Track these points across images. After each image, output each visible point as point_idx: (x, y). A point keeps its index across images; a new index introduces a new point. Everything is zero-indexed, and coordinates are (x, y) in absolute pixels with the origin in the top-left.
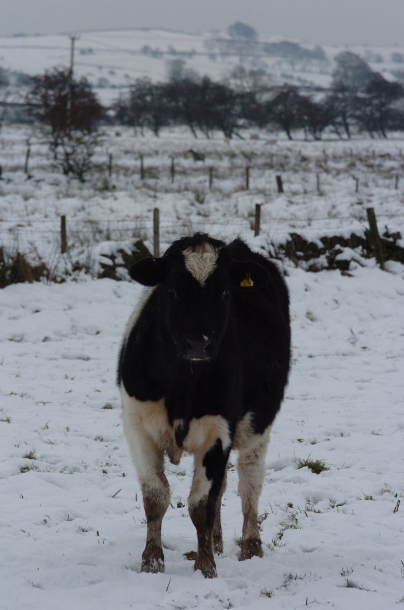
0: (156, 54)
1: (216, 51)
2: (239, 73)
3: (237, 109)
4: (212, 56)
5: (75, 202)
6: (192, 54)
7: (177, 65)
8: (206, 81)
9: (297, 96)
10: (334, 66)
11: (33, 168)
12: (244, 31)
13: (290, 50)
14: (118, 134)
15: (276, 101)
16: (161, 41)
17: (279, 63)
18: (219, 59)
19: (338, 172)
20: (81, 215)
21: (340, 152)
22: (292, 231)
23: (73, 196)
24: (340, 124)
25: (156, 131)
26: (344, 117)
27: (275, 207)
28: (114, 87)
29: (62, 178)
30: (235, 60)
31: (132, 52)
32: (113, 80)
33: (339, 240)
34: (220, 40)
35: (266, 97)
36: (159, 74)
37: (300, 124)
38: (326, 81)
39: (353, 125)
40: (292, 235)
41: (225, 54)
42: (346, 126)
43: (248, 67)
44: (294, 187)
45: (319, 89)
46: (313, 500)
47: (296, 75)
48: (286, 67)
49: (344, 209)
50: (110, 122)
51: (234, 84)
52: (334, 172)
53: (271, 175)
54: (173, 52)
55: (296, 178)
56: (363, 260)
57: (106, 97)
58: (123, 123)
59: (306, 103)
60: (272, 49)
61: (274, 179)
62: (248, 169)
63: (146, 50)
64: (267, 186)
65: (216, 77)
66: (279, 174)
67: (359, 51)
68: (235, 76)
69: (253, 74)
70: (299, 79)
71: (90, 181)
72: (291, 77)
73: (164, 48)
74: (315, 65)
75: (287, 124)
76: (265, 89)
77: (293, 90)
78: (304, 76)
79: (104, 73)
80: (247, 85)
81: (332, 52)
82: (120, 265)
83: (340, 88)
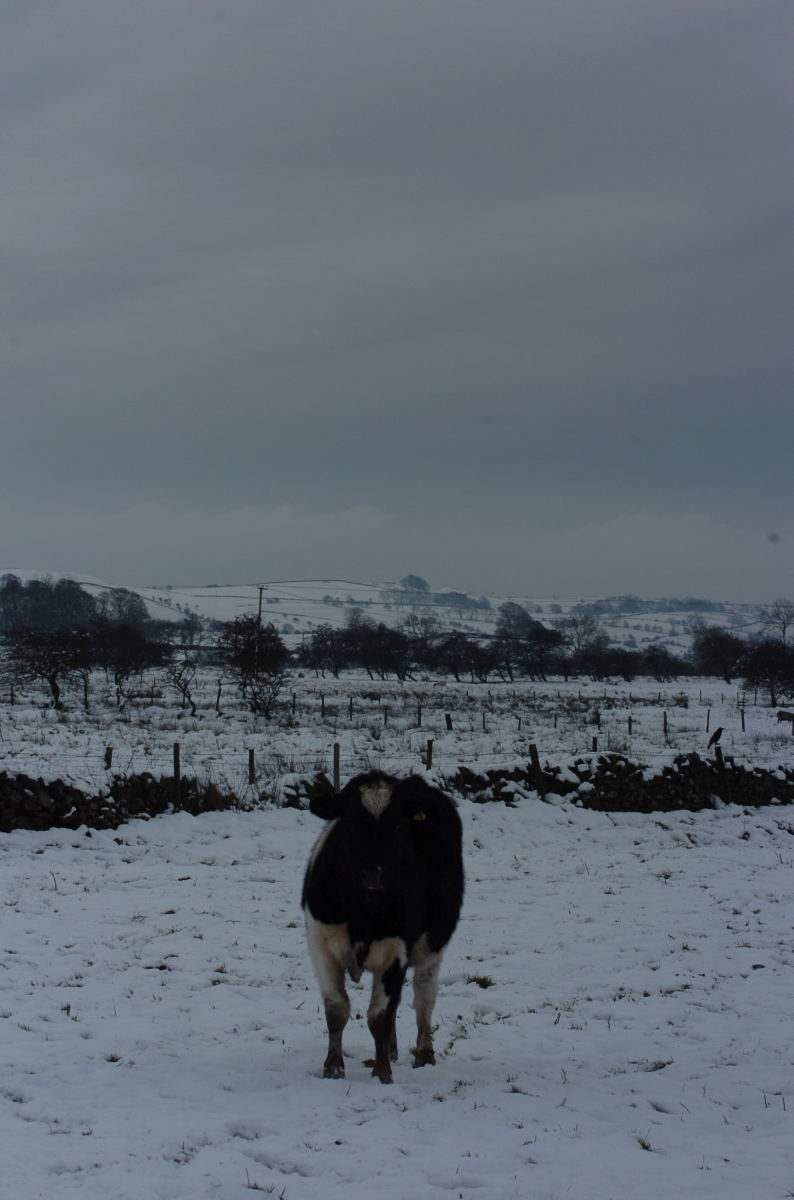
0: (337, 603)
1: (392, 601)
2: (412, 620)
3: (411, 653)
4: (387, 606)
5: (262, 737)
6: (369, 603)
7: (356, 612)
8: (382, 627)
9: (464, 642)
10: (498, 615)
11: (224, 706)
12: (416, 583)
13: (458, 600)
14: (301, 676)
15: (446, 646)
16: (341, 591)
17: (448, 612)
18: (394, 608)
19: (502, 712)
20: (268, 749)
21: (503, 693)
22: (461, 765)
23: (260, 732)
24: (504, 668)
25: (336, 674)
26: (508, 662)
27: (445, 743)
28: (297, 632)
29: (250, 715)
30: (408, 609)
31: (315, 601)
32: (297, 627)
33: (504, 773)
34: (394, 591)
35: (437, 643)
36: (338, 621)
37: (466, 668)
38: (491, 629)
39: (516, 669)
40: (461, 769)
41: (399, 604)
42: (510, 670)
43: (420, 616)
44: (462, 725)
45: (485, 636)
46: (480, 1012)
47: (463, 623)
48: (454, 616)
49: (507, 745)
50: (294, 664)
51: (407, 631)
52: (499, 712)
53: (441, 714)
54: (352, 601)
55: (463, 716)
56: (525, 792)
57: (290, 642)
58: (305, 666)
59: (473, 649)
60: (442, 599)
61: (443, 716)
62: (420, 708)
63: (327, 600)
64: (438, 724)
65: (391, 625)
66: (448, 713)
67: (520, 602)
68: (408, 623)
69: (424, 622)
70: (466, 627)
71: (275, 718)
72: (460, 625)
73: (343, 598)
74: (481, 615)
75: (456, 669)
76: (435, 636)
77: (462, 636)
78: (470, 624)
79: (289, 620)
80: (419, 631)
81: (496, 603)
82: (304, 796)
83: (503, 635)
